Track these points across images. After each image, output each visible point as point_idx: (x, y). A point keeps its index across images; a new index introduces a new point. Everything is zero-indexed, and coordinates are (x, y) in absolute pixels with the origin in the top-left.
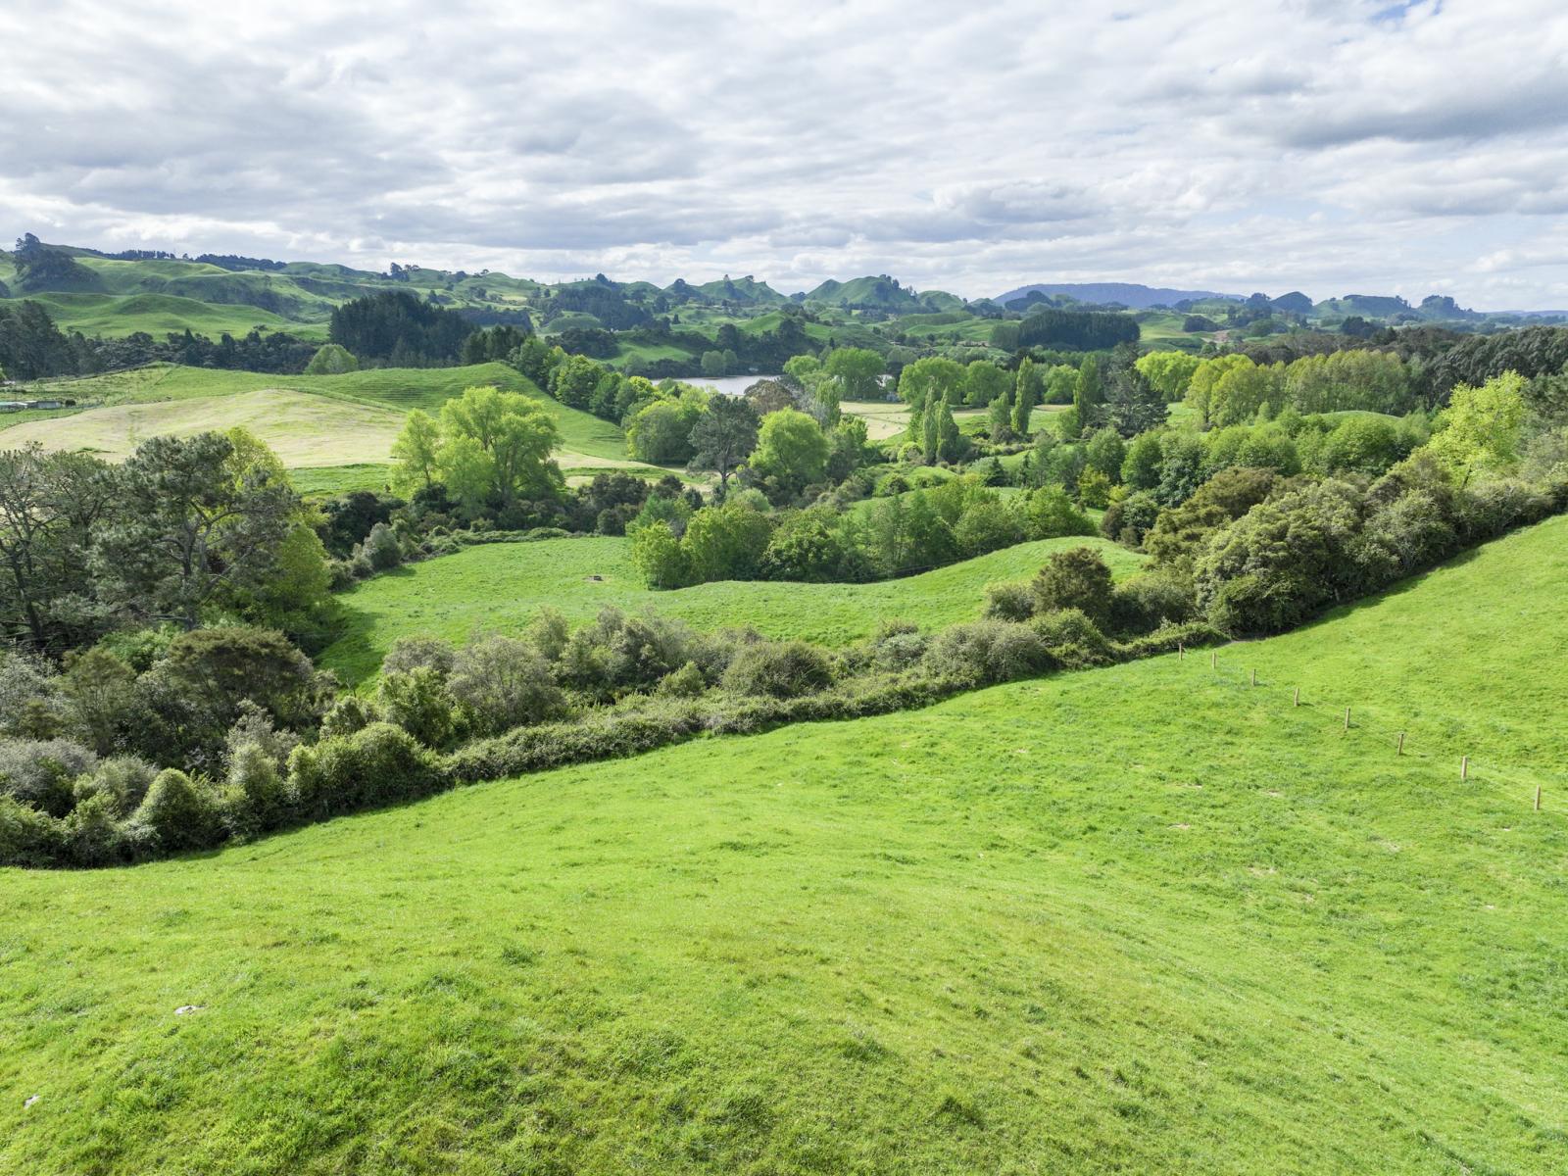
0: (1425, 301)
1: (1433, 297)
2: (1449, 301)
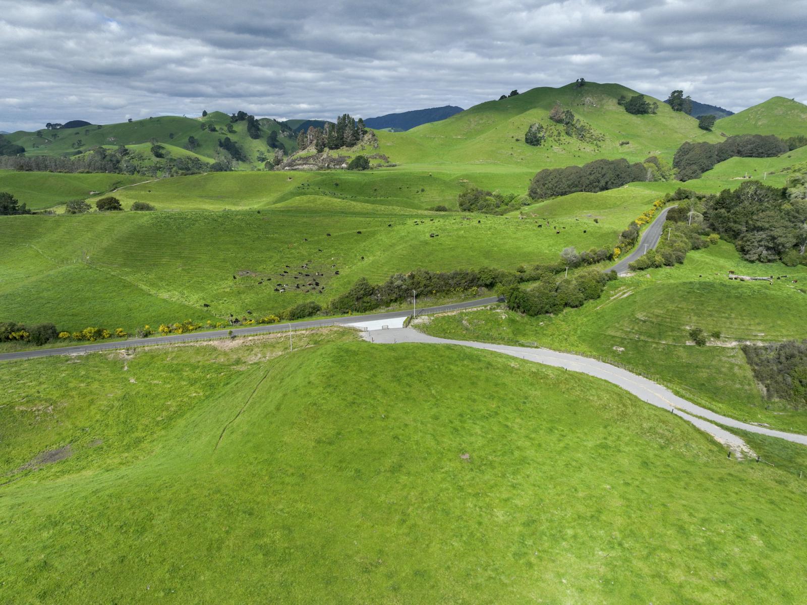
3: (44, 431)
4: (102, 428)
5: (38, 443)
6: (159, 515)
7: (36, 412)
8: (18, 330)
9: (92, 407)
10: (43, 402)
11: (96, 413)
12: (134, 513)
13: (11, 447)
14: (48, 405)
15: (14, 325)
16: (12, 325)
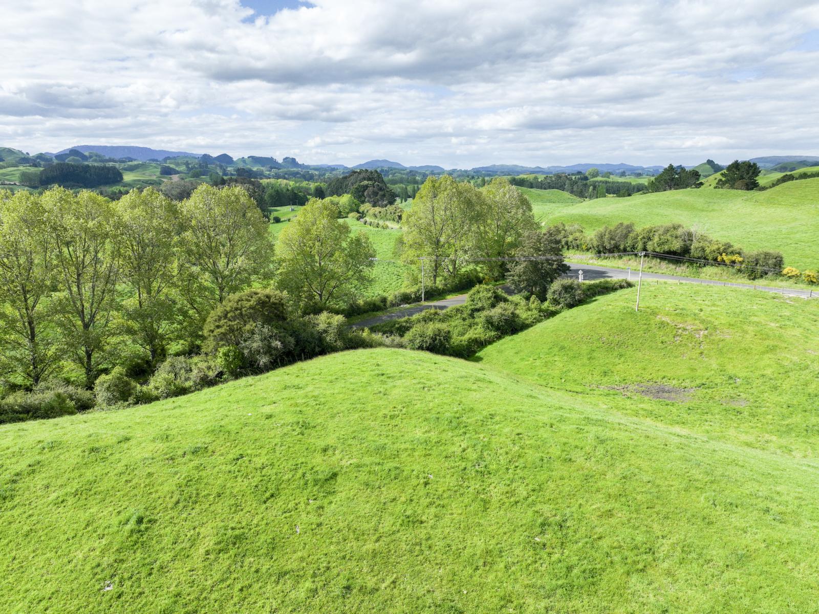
0: (284, 159)
1: (287, 158)
2: (294, 160)
3: (676, 357)
4: (762, 387)
5: (657, 368)
6: (669, 573)
7: (680, 331)
8: (732, 253)
9: (766, 356)
10: (697, 322)
11: (769, 366)
12: (610, 513)
13: (623, 359)
14: (702, 327)
15: (730, 246)
16: (728, 246)
